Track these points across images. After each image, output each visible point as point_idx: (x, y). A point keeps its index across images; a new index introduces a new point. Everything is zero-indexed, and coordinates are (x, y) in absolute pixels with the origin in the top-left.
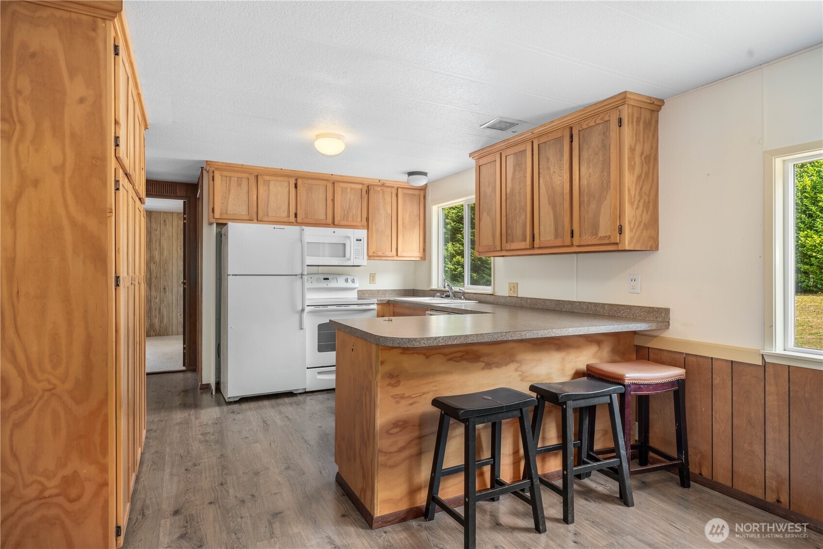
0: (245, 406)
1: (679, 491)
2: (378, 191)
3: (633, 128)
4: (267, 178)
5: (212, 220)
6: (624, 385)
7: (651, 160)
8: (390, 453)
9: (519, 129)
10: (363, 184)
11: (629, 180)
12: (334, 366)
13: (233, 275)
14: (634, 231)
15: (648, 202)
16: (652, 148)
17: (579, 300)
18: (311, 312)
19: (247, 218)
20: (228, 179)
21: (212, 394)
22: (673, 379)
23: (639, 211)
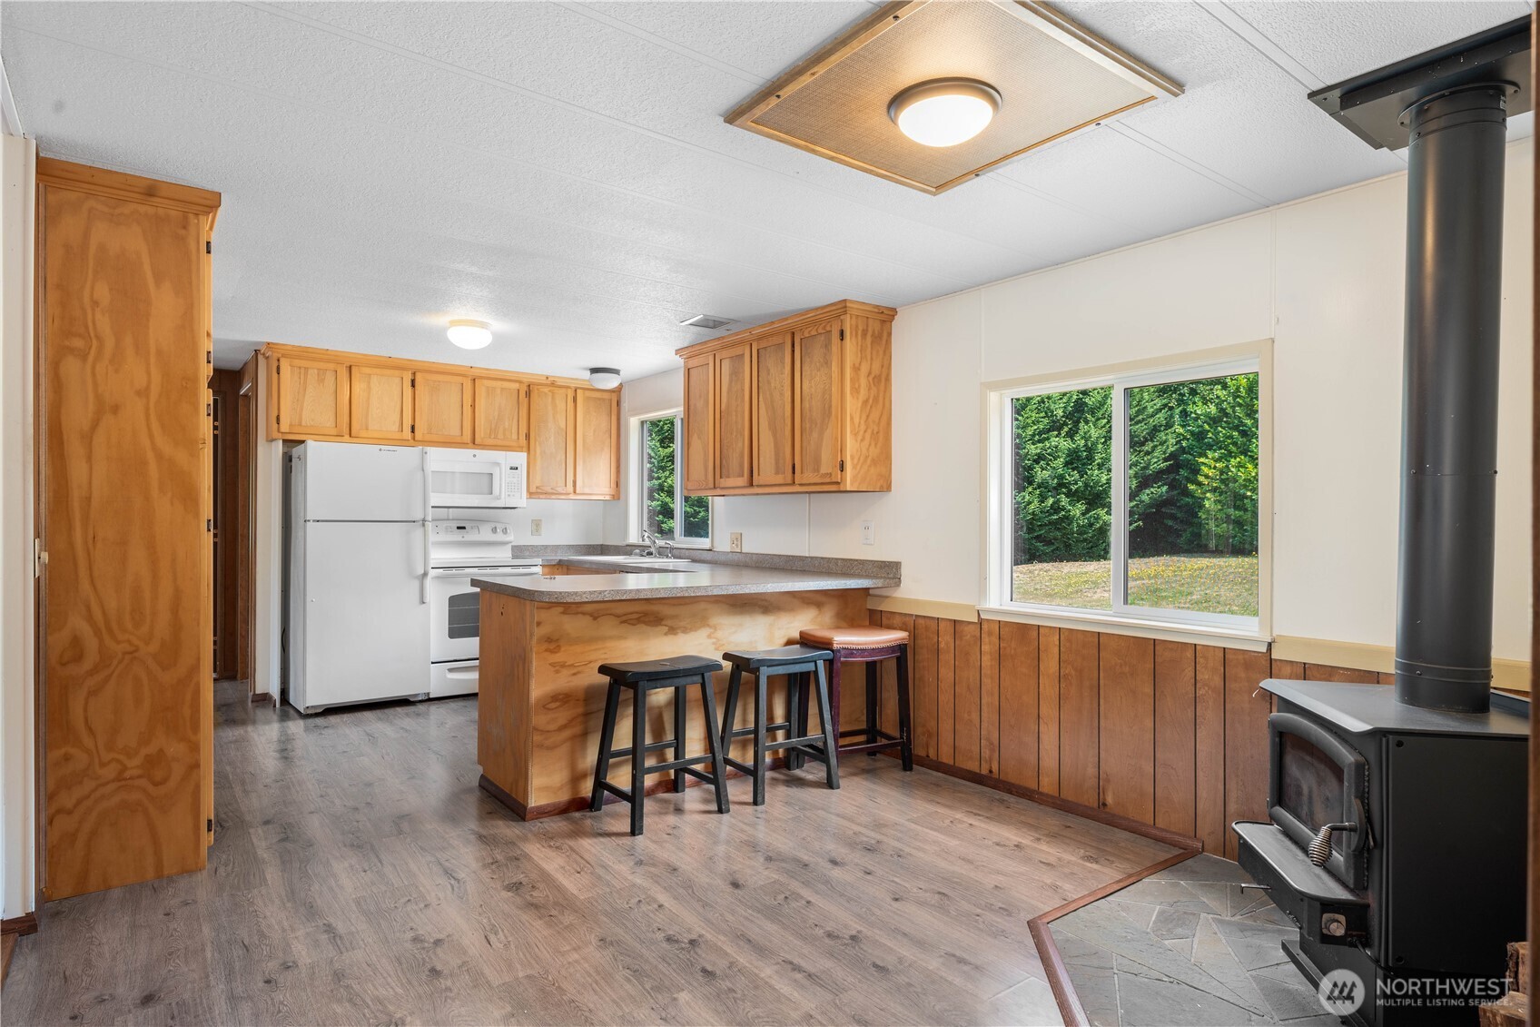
0: (333, 719)
1: (900, 774)
2: (546, 394)
3: (857, 344)
4: (367, 370)
5: (275, 434)
6: (833, 651)
7: (882, 380)
8: (548, 731)
9: (735, 328)
10: (520, 382)
11: (852, 405)
12: (477, 659)
13: (314, 521)
14: (858, 467)
15: (877, 433)
16: (882, 366)
17: (813, 555)
18: (437, 577)
19: (334, 432)
20: (303, 371)
21: (275, 706)
22: (893, 644)
23: (866, 442)
